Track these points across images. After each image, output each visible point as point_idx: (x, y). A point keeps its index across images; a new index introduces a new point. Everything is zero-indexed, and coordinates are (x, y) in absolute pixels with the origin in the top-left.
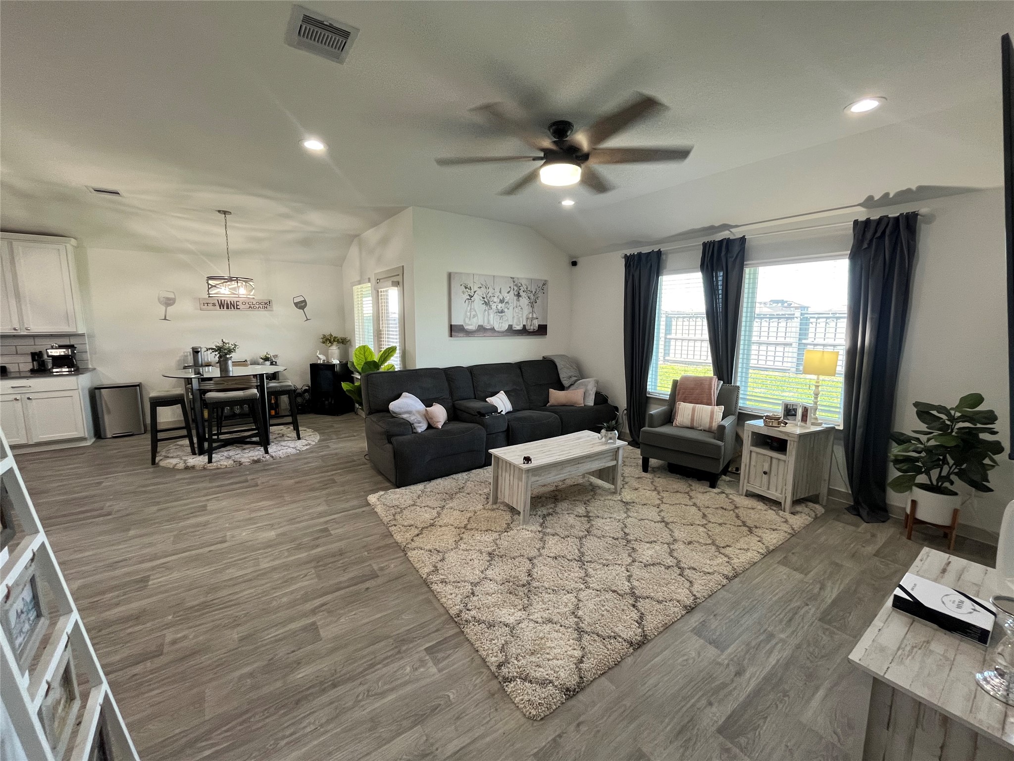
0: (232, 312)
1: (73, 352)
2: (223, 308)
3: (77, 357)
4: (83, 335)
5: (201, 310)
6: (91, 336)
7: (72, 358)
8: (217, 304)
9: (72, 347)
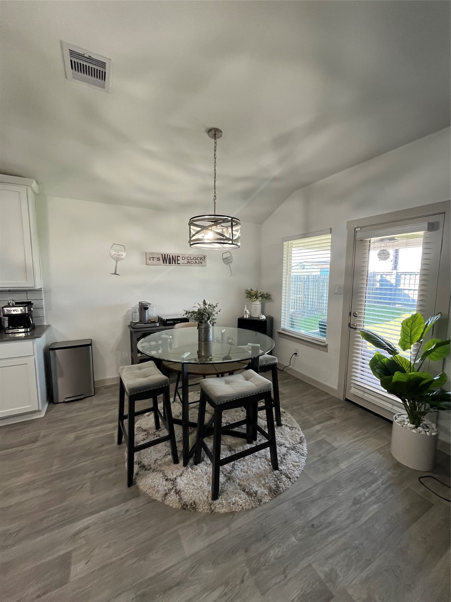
0: (173, 267)
1: (29, 310)
2: (166, 263)
3: (34, 315)
4: (40, 290)
5: (146, 265)
6: (48, 291)
7: (29, 316)
8: (161, 259)
9: (29, 304)
